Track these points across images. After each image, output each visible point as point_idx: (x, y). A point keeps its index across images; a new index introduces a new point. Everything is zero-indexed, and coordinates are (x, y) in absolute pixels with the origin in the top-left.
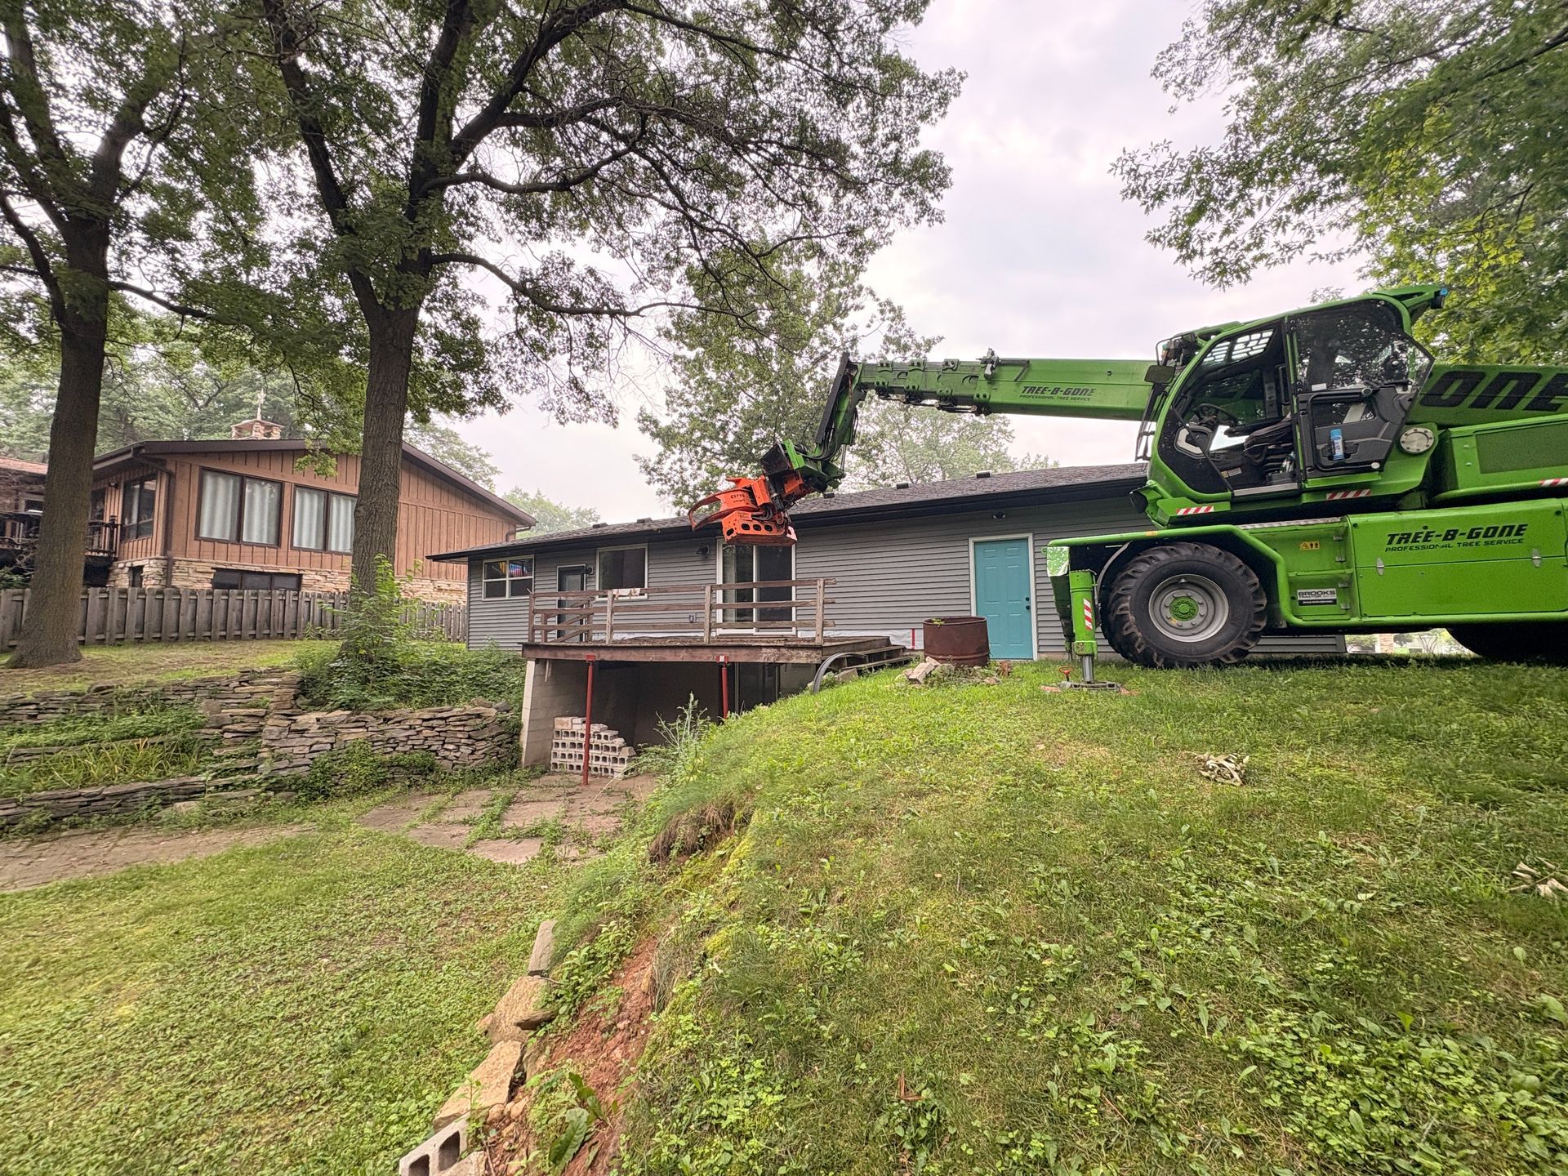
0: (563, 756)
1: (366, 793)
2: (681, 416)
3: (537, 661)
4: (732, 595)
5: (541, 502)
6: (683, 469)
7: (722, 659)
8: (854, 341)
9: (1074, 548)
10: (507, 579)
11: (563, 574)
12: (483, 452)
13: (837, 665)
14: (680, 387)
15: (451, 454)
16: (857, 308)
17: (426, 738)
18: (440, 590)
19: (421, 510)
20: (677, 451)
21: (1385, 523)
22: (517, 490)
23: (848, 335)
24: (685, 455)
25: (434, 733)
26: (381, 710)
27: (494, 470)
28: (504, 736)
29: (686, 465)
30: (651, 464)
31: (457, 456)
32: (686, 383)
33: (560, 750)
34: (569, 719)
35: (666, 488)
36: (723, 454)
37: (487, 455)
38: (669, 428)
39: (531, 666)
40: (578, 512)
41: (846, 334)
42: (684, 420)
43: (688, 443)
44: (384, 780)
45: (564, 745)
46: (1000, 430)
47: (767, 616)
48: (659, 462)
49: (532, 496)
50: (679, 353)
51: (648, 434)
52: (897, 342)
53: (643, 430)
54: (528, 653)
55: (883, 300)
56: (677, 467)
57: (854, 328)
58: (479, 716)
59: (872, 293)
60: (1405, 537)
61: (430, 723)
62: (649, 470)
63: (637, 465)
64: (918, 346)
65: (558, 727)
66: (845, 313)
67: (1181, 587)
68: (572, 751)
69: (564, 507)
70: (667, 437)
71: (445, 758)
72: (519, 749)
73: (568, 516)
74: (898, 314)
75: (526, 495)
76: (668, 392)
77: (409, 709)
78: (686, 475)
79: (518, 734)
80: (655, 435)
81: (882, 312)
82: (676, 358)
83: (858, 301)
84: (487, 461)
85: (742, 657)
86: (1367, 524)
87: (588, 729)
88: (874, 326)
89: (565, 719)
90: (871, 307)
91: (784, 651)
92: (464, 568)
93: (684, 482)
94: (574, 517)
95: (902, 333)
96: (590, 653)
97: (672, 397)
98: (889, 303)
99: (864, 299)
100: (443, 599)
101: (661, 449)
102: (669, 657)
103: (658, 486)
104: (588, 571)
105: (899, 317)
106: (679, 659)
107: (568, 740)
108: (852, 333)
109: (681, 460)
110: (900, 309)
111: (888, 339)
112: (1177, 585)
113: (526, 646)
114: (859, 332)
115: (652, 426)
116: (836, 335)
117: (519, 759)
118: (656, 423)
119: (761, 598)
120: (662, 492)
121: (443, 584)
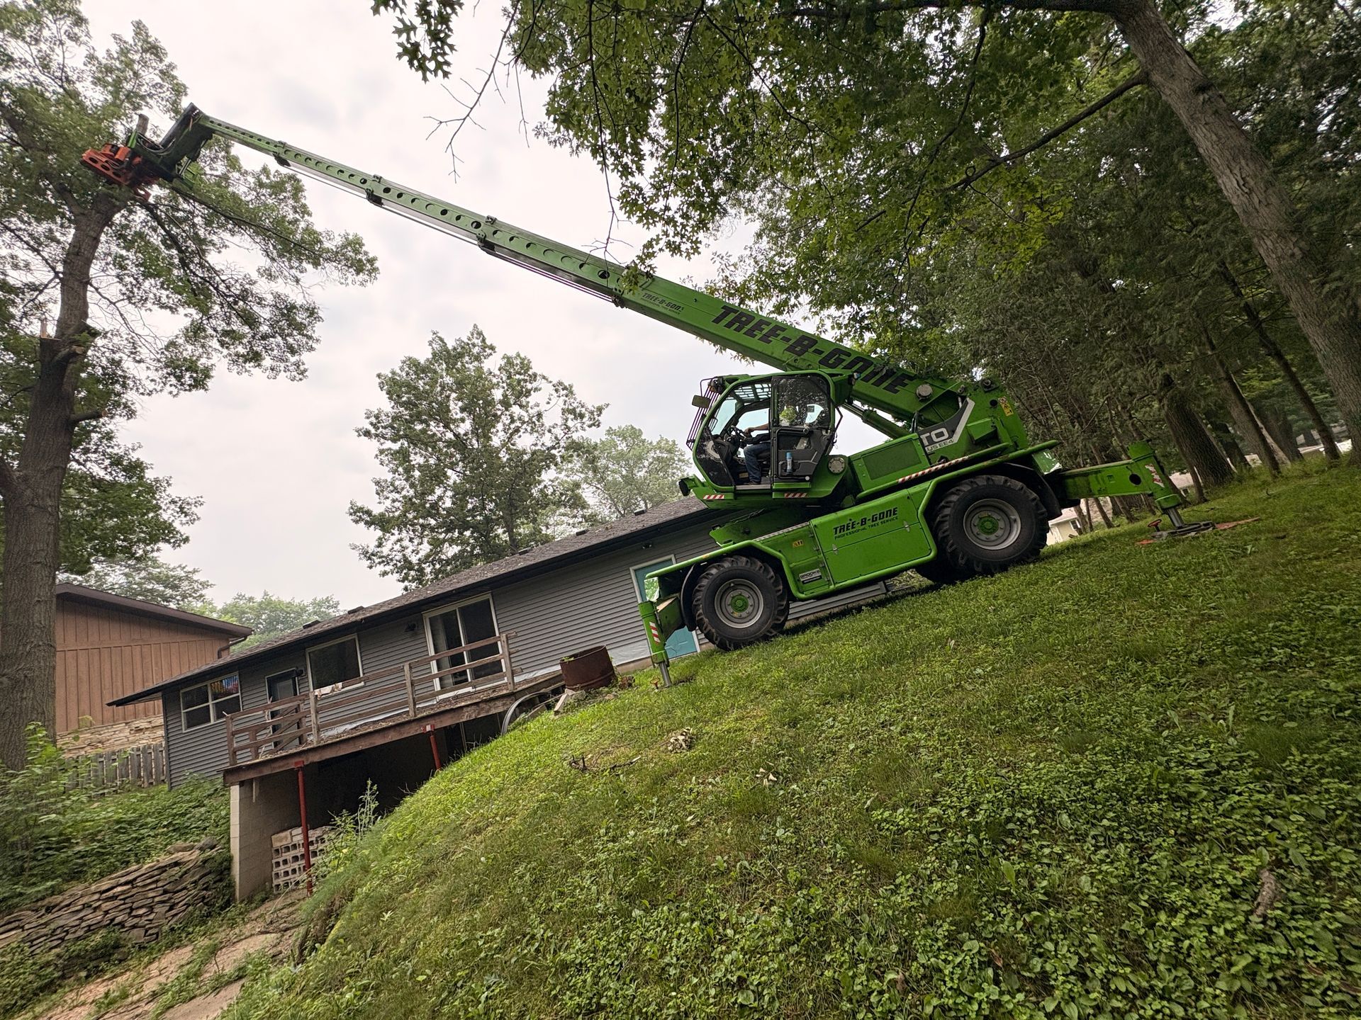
0: (286, 873)
1: (23, 1007)
2: (394, 501)
3: (242, 784)
4: (446, 662)
5: (269, 603)
6: (404, 548)
7: (428, 728)
8: (539, 415)
9: (662, 577)
10: (211, 703)
11: (272, 684)
12: (189, 569)
13: (523, 708)
14: (389, 477)
15: (150, 578)
16: (536, 390)
17: (107, 912)
18: (139, 730)
19: (105, 653)
20: (396, 532)
21: (830, 522)
22: (240, 597)
23: (533, 412)
24: (404, 534)
25: (117, 903)
26: (43, 898)
27: (205, 585)
28: (210, 877)
29: (406, 543)
30: (372, 549)
31: (158, 580)
32: (395, 471)
33: (282, 868)
34: (288, 833)
35: (388, 568)
36: (439, 526)
37: (195, 571)
38: (382, 515)
39: (235, 791)
40: (314, 603)
41: (531, 411)
42: (397, 504)
43: (402, 523)
44: (52, 982)
45: (285, 862)
46: (679, 460)
47: (479, 673)
48: (380, 545)
49: (258, 599)
50: (385, 447)
51: (362, 524)
52: (573, 412)
53: (356, 522)
54: (230, 778)
55: (555, 382)
56: (397, 547)
57: (537, 405)
58: (176, 864)
59: (544, 378)
60: (842, 528)
61: (110, 894)
62: (368, 555)
63: (356, 553)
64: (592, 413)
65: (277, 845)
66: (528, 393)
67: (734, 589)
68: (296, 866)
69: (297, 601)
70: (383, 523)
71: (134, 927)
72: (231, 885)
73: (304, 609)
74: (569, 391)
75: (251, 599)
76: (377, 483)
77: (81, 886)
78: (408, 552)
79: (229, 869)
80: (368, 524)
81: (557, 391)
82: (382, 452)
83: (535, 385)
84: (195, 577)
85: (447, 722)
86: (822, 524)
87: (306, 837)
88: (552, 402)
89: (282, 835)
90: (547, 389)
91: (483, 705)
92: (159, 703)
93: (405, 559)
94: (310, 609)
95: (575, 405)
96: (297, 759)
97: (381, 487)
98: (560, 383)
99: (539, 383)
100: (144, 740)
101: (379, 533)
102: (379, 741)
103: (381, 568)
104: (300, 674)
105: (572, 392)
106: (387, 740)
107: (288, 856)
108: (536, 409)
109: (400, 540)
110: (571, 386)
111: (564, 411)
112: (729, 589)
113: (227, 773)
114: (542, 408)
115: (366, 517)
116: (523, 413)
117: (233, 894)
118: (368, 513)
119: (471, 659)
120: (385, 574)
121: (143, 724)
